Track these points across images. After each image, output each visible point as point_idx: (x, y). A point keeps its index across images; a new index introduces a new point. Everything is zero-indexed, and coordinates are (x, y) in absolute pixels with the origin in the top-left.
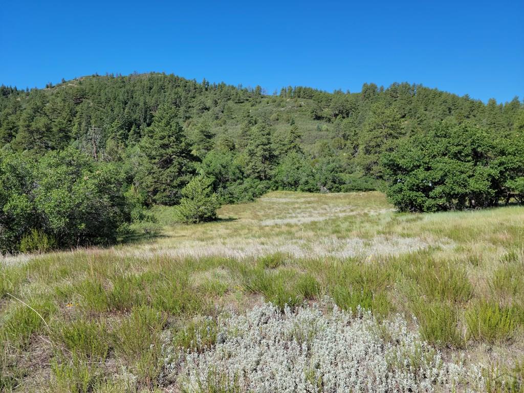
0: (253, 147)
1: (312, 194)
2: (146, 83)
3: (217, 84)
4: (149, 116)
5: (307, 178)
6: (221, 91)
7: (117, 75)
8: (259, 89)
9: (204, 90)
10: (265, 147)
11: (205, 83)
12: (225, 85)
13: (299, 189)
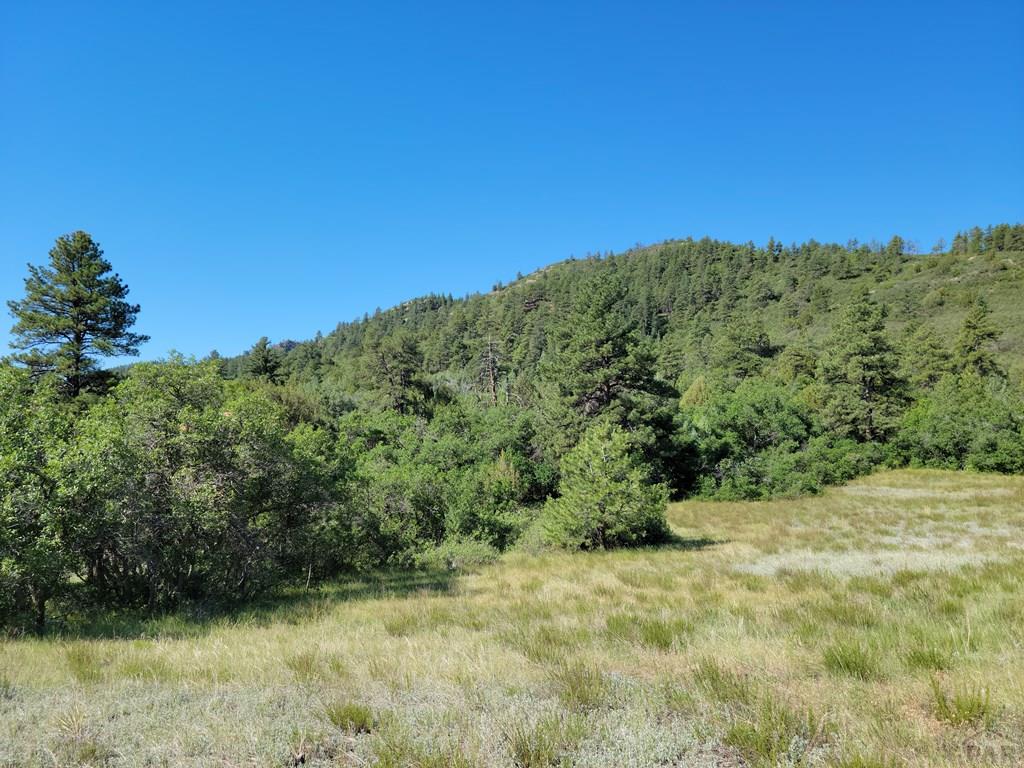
0: (836, 362)
1: (1008, 478)
2: (654, 261)
3: (799, 245)
4: (655, 322)
5: (992, 435)
6: (808, 259)
7: (606, 253)
8: (897, 243)
9: (770, 260)
10: (866, 360)
11: (772, 246)
12: (816, 245)
13: (969, 466)
